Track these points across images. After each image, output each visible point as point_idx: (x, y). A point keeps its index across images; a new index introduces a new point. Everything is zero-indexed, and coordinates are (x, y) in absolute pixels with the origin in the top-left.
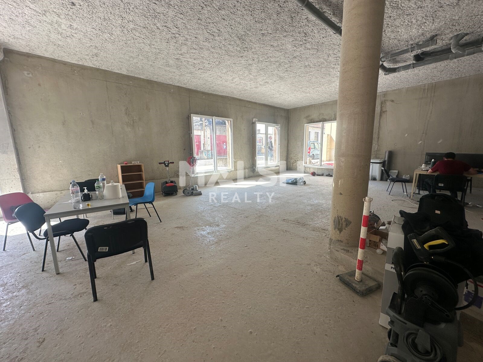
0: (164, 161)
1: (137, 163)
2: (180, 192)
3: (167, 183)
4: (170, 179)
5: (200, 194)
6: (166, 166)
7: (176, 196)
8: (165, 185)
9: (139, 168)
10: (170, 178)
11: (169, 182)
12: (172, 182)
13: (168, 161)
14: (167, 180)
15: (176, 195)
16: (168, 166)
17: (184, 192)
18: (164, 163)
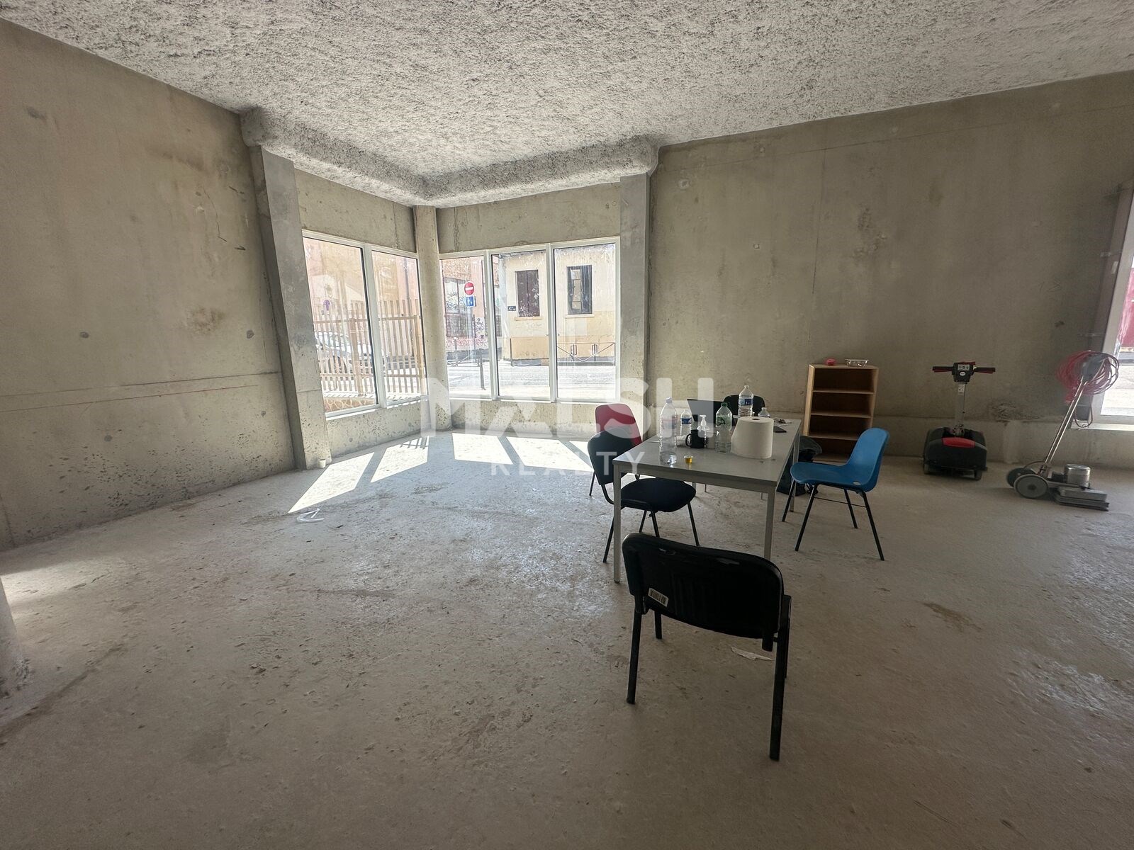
0: (956, 365)
1: (862, 364)
2: (996, 475)
3: (947, 433)
4: (965, 423)
5: (1098, 505)
6: (959, 379)
7: (974, 485)
8: (939, 441)
9: (864, 378)
10: (966, 419)
11: (958, 432)
12: (968, 434)
13: (972, 364)
14: (951, 425)
15: (976, 479)
16: (965, 380)
17: (1011, 478)
18: (954, 369)
